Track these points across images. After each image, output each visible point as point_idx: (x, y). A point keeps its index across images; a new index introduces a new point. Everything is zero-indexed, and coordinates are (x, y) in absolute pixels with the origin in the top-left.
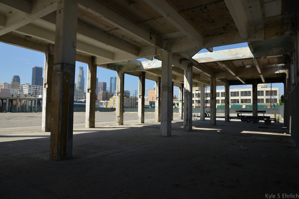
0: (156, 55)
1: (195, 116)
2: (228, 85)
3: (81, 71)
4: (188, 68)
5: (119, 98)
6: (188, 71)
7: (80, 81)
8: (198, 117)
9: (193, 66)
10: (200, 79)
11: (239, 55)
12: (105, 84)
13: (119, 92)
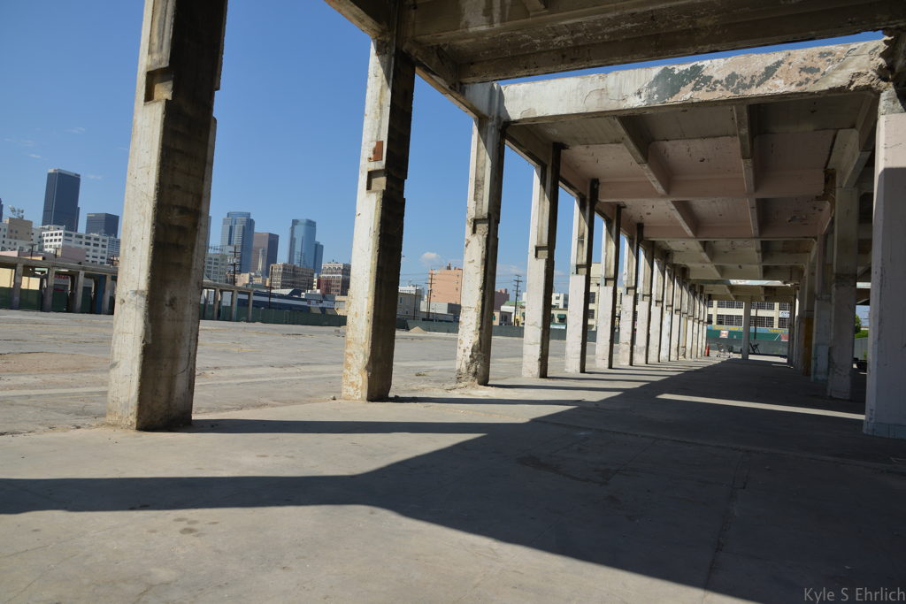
12: (273, 241)
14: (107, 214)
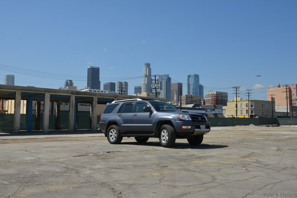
3: (148, 69)
7: (146, 83)
12: (180, 86)
14: (111, 83)
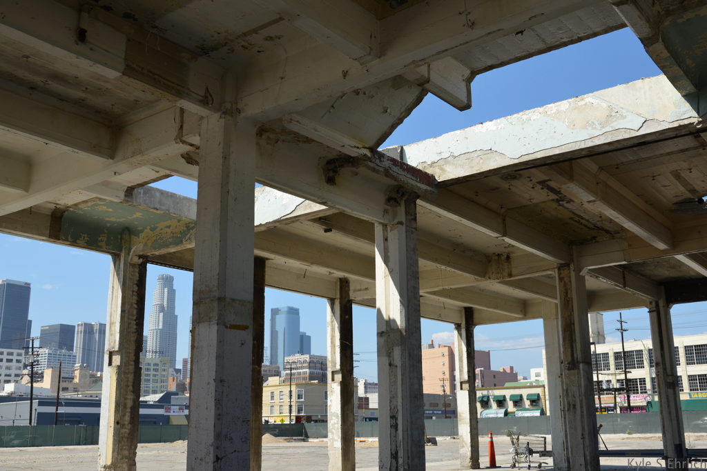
0: (184, 142)
1: (531, 452)
2: (661, 303)
3: (166, 290)
4: (386, 212)
5: (115, 378)
6: (389, 228)
7: (161, 327)
8: (544, 453)
9: (419, 202)
10: (510, 275)
11: (624, 117)
13: (116, 348)
14: (61, 325)
